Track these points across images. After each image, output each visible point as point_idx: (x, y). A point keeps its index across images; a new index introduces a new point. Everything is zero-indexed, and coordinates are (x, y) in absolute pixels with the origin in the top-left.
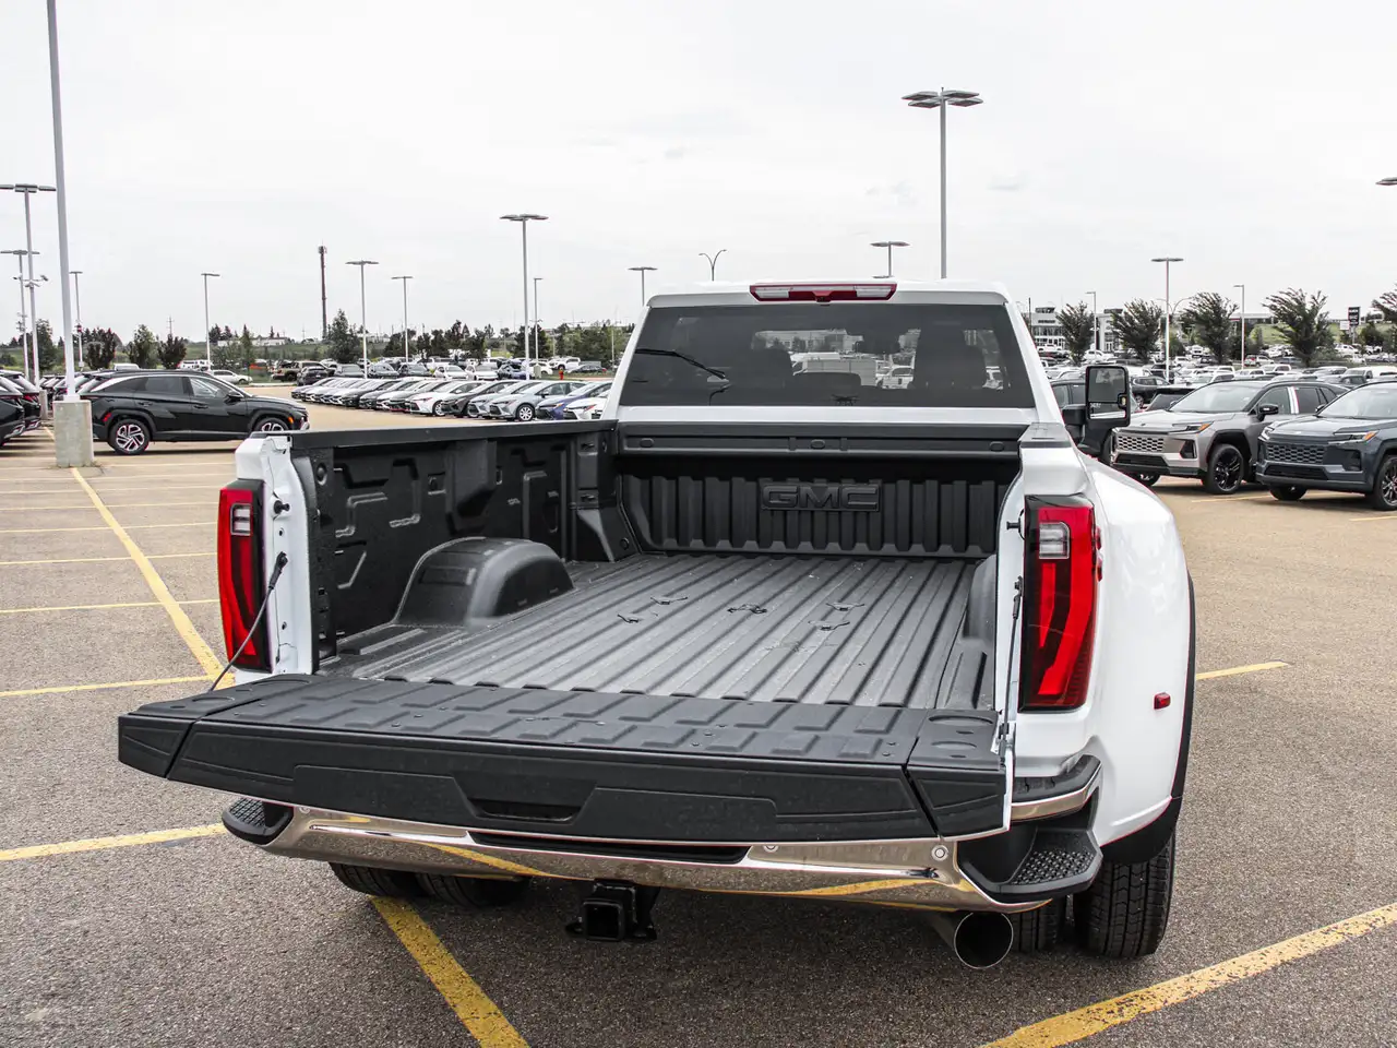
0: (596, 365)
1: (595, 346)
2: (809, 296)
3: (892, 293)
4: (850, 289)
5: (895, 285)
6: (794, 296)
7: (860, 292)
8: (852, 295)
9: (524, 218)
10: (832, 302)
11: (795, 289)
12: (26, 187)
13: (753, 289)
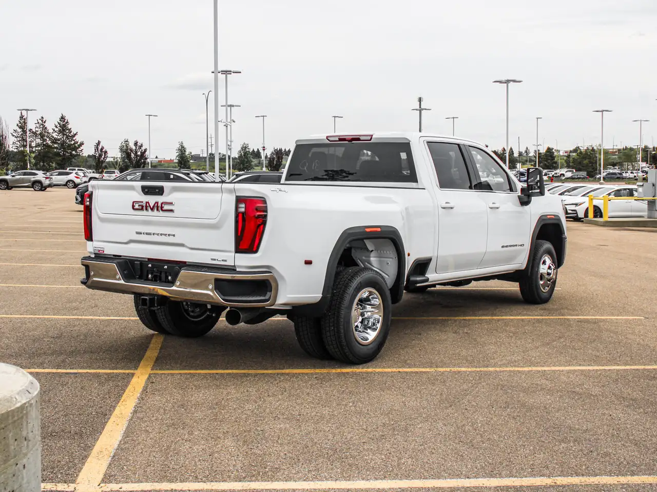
0: (584, 174)
1: (586, 162)
2: (344, 140)
3: (371, 138)
4: (358, 137)
5: (372, 136)
6: (340, 140)
7: (362, 138)
8: (358, 139)
9: (507, 82)
10: (353, 142)
11: (341, 137)
12: (226, 71)
13: (327, 137)
